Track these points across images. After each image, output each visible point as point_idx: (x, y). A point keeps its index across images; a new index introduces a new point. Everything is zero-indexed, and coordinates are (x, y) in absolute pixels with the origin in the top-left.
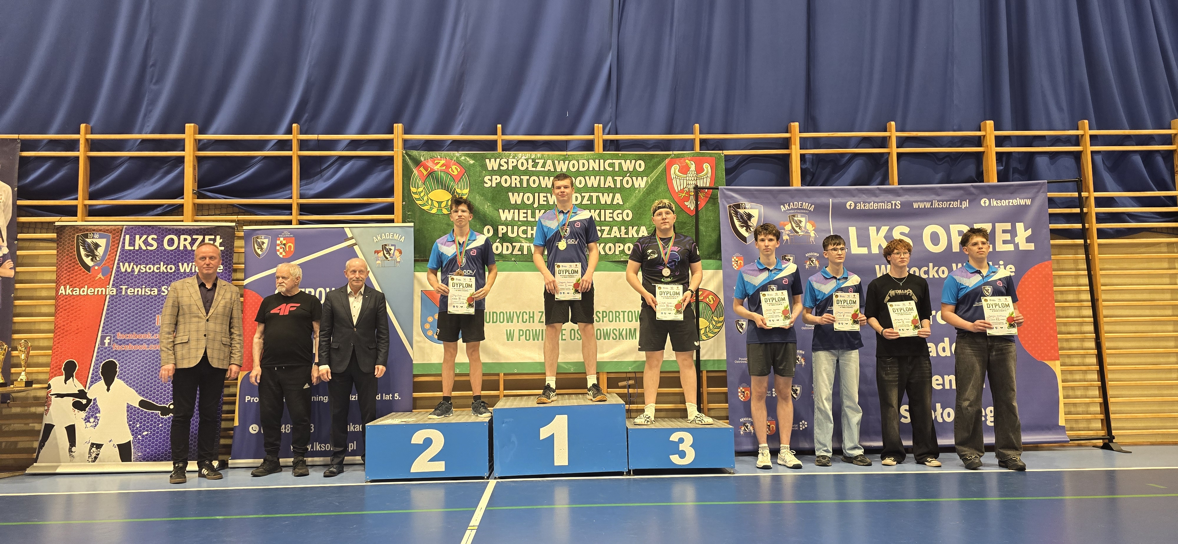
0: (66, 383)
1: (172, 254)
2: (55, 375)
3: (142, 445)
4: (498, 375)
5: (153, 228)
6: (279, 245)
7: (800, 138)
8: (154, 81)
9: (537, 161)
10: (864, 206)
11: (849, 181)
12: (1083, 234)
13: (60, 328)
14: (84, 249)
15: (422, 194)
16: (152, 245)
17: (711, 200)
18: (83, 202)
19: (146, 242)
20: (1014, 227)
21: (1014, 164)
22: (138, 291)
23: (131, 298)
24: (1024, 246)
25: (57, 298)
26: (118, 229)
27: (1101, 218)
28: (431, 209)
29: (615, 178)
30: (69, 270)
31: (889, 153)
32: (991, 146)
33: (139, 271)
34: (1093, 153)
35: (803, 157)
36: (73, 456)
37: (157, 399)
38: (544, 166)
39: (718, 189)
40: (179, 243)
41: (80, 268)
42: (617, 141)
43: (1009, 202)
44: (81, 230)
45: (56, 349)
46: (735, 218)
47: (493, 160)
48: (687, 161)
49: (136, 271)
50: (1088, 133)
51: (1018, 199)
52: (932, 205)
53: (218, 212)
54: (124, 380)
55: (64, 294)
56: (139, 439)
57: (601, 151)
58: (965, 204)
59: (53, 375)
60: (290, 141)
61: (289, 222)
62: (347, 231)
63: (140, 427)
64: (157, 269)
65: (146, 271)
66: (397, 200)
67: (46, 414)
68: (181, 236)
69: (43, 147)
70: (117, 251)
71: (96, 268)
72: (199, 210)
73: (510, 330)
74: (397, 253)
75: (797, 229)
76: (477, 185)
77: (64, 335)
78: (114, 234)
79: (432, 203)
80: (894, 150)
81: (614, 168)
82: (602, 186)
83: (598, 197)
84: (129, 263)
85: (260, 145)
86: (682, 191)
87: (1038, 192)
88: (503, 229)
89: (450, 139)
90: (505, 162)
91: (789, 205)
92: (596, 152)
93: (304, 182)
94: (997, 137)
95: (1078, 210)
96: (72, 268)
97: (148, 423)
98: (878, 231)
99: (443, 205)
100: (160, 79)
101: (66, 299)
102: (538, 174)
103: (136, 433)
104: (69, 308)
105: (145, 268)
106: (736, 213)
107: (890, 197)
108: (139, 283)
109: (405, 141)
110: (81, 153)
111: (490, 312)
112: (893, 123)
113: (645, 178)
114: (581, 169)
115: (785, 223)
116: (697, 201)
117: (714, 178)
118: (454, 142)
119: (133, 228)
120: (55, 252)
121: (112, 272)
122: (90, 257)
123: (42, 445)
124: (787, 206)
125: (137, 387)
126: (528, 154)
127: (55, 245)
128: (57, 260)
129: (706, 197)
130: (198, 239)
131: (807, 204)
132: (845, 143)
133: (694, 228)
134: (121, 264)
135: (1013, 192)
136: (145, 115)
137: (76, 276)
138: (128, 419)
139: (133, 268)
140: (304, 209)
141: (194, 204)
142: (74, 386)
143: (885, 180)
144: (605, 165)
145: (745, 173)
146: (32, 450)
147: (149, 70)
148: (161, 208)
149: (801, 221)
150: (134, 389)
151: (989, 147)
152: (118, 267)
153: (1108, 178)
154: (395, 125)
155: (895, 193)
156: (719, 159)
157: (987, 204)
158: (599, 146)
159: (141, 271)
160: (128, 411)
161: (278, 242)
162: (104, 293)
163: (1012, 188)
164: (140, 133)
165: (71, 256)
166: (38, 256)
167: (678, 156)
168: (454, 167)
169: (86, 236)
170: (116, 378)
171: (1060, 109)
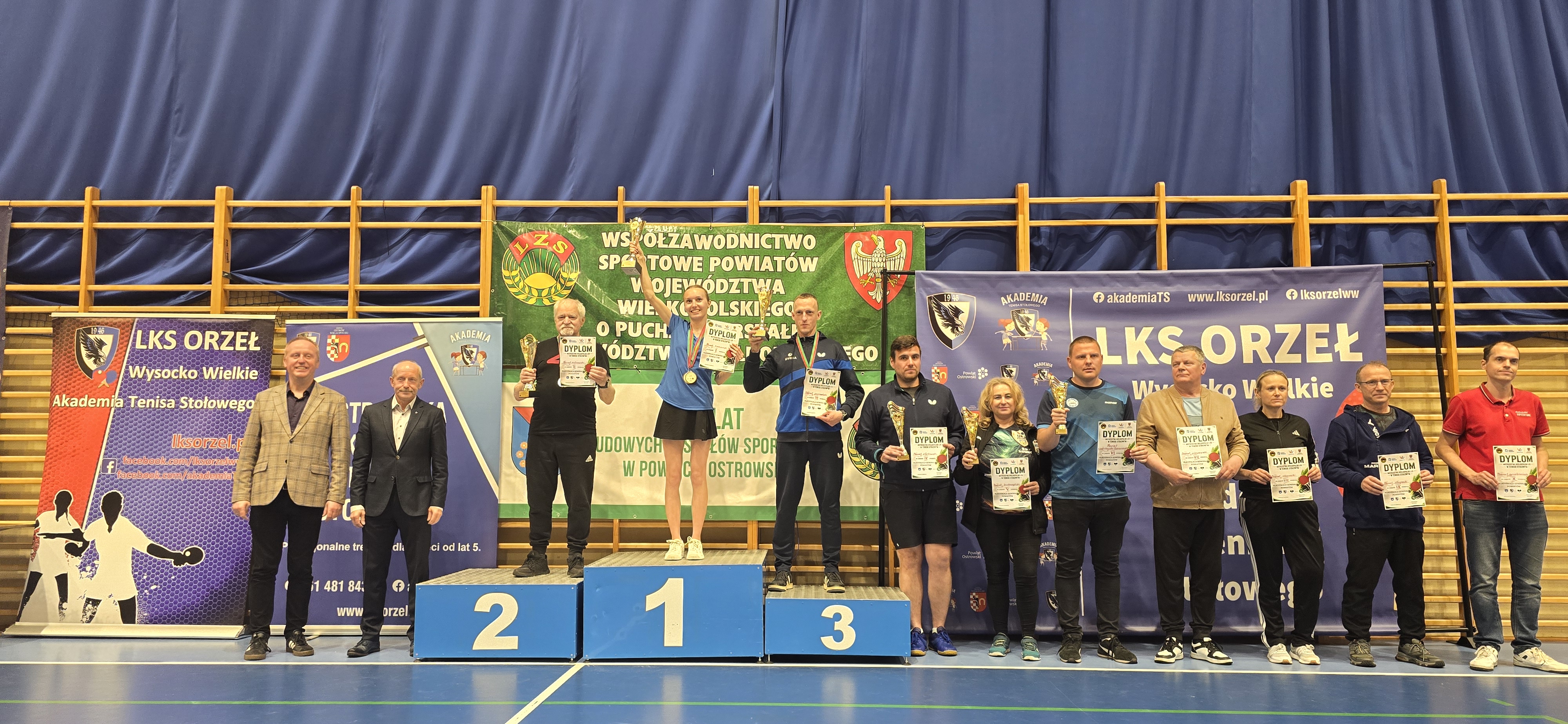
0: (57, 520)
1: (194, 356)
2: (45, 510)
3: (149, 602)
4: (612, 521)
5: (172, 322)
6: (330, 345)
7: (1030, 204)
8: (180, 129)
9: (670, 235)
10: (1119, 299)
11: (1100, 264)
12: (1436, 340)
13: (52, 449)
14: (87, 348)
15: (517, 280)
16: (170, 344)
17: (906, 289)
18: (86, 287)
19: (162, 340)
20: (1333, 329)
21: (1339, 241)
22: (151, 403)
23: (141, 412)
24: (1347, 356)
25: (51, 410)
26: (128, 322)
27: (1462, 318)
28: (528, 298)
29: (775, 258)
30: (66, 374)
31: (1156, 226)
32: (1302, 216)
33: (153, 377)
34: (1452, 225)
35: (1035, 232)
36: (64, 615)
37: (170, 543)
38: (679, 242)
39: (914, 274)
40: (203, 342)
41: (79, 372)
42: (780, 208)
43: (1327, 295)
44: (82, 323)
45: (47, 476)
46: (936, 314)
47: (611, 234)
48: (874, 236)
49: (150, 376)
50: (1446, 196)
51: (1340, 289)
52: (1215, 297)
53: (257, 302)
54: (129, 518)
55: (59, 405)
56: (146, 595)
57: (756, 222)
58: (1264, 297)
59: (43, 508)
60: (348, 209)
61: (344, 315)
62: (417, 327)
63: (148, 579)
64: (175, 375)
65: (161, 378)
66: (484, 286)
67: (32, 559)
68: (207, 332)
69: (41, 216)
70: (126, 351)
71: (100, 372)
72: (232, 298)
73: (629, 462)
74: (480, 357)
75: (1023, 330)
76: (590, 268)
77: (56, 458)
78: (123, 329)
79: (530, 291)
80: (1163, 221)
81: (773, 244)
82: (757, 269)
83: (750, 284)
84: (141, 366)
85: (311, 214)
86: (865, 276)
87: (1370, 280)
88: (621, 326)
89: (556, 206)
90: (627, 237)
91: (1013, 297)
92: (750, 223)
93: (366, 263)
94: (1311, 203)
95: (1427, 306)
96: (70, 372)
97: (158, 573)
98: (1137, 333)
99: (544, 293)
100: (187, 130)
101: (61, 411)
102: (671, 253)
103: (143, 587)
104: (65, 424)
105: (161, 372)
106: (939, 307)
107: (1155, 286)
108: (152, 393)
109: (497, 210)
110: (85, 225)
111: (602, 437)
112: (1162, 184)
113: (816, 259)
114: (729, 246)
115: (1007, 321)
116: (885, 289)
117: (910, 256)
118: (562, 209)
119: (146, 321)
120: (50, 351)
121: (119, 378)
122: (93, 359)
123: (26, 599)
124: (1009, 298)
125: (145, 528)
126: (657, 227)
127: (51, 342)
128: (53, 361)
129: (898, 285)
130: (227, 336)
131: (1038, 295)
132: (1095, 211)
133: (881, 327)
134: (130, 367)
135: (1333, 280)
136: (167, 176)
137: (74, 382)
138: (133, 568)
139: (145, 373)
140: (365, 298)
141: (225, 291)
142: (68, 524)
143: (1151, 264)
144: (762, 241)
145: (955, 253)
146: (12, 605)
147: (174, 117)
148: (185, 296)
149: (1028, 319)
150: (142, 529)
151: (1300, 216)
152: (127, 372)
153: (1475, 260)
154: (484, 188)
155: (1163, 280)
156: (917, 233)
157: (1295, 297)
158: (754, 215)
159: (155, 377)
160: (133, 558)
161: (329, 341)
162: (108, 405)
163: (1331, 274)
164: (160, 198)
165: (69, 357)
166: (33, 356)
167: (861, 230)
168: (559, 243)
169: (89, 331)
170: (120, 515)
171: (1406, 163)
